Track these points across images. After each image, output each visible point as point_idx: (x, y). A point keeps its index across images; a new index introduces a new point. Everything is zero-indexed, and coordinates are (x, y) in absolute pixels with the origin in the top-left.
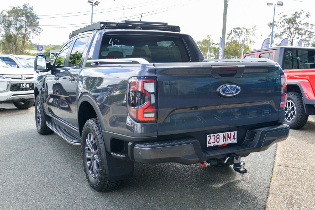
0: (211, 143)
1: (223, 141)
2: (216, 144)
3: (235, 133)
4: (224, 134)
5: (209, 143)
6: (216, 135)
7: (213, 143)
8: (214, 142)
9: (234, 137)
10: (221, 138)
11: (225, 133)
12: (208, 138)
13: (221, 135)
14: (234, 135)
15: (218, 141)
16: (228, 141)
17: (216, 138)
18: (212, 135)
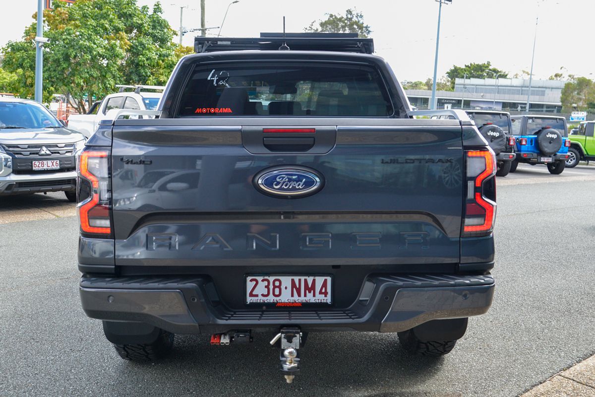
0: (257, 296)
1: (292, 296)
2: (271, 299)
3: (326, 281)
4: (293, 281)
5: (251, 295)
6: (271, 279)
7: (263, 295)
8: (266, 293)
9: (324, 289)
10: (286, 288)
11: (296, 279)
12: (250, 285)
13: (286, 281)
14: (325, 285)
15: (277, 292)
16: (305, 296)
17: (271, 287)
18: (260, 279)
